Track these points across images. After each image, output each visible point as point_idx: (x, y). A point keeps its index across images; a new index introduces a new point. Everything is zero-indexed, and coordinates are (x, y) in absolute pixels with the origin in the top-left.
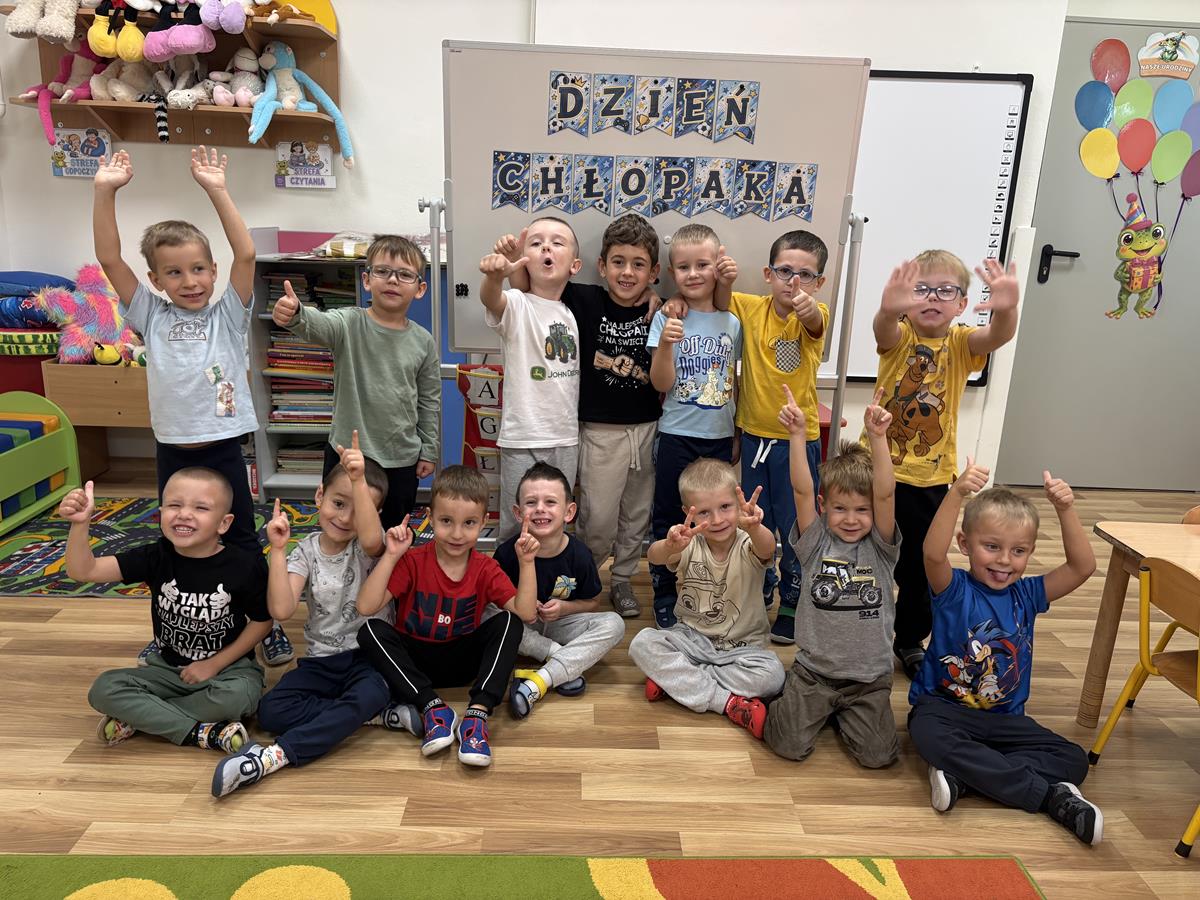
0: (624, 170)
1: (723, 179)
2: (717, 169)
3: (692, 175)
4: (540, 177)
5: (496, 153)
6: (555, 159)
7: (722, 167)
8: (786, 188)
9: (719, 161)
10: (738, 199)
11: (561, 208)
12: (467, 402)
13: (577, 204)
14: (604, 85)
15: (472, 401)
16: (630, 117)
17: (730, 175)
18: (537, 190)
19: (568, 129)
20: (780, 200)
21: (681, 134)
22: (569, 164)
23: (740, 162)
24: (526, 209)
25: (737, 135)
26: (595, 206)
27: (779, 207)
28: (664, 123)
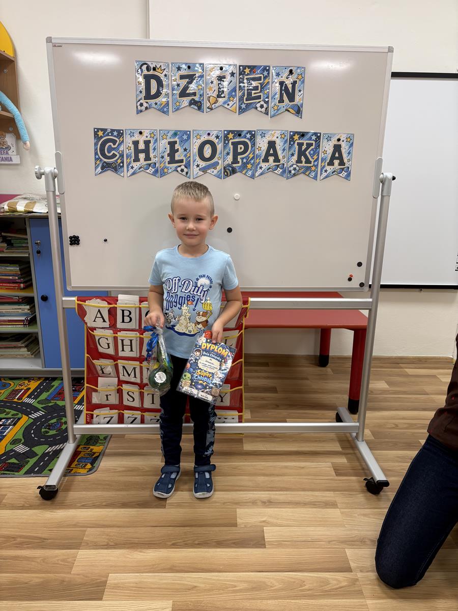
0: (199, 142)
1: (279, 146)
2: (274, 139)
3: (254, 145)
4: (132, 148)
5: (96, 130)
6: (143, 134)
7: (277, 137)
8: (329, 154)
9: (275, 132)
10: (292, 163)
11: (150, 173)
12: (85, 326)
13: (163, 169)
14: (180, 72)
15: (89, 325)
16: (202, 98)
17: (284, 144)
18: (130, 159)
19: (152, 109)
20: (325, 163)
21: (244, 112)
22: (155, 138)
23: (292, 133)
24: (122, 175)
25: (289, 111)
26: (177, 171)
27: (325, 169)
28: (229, 103)
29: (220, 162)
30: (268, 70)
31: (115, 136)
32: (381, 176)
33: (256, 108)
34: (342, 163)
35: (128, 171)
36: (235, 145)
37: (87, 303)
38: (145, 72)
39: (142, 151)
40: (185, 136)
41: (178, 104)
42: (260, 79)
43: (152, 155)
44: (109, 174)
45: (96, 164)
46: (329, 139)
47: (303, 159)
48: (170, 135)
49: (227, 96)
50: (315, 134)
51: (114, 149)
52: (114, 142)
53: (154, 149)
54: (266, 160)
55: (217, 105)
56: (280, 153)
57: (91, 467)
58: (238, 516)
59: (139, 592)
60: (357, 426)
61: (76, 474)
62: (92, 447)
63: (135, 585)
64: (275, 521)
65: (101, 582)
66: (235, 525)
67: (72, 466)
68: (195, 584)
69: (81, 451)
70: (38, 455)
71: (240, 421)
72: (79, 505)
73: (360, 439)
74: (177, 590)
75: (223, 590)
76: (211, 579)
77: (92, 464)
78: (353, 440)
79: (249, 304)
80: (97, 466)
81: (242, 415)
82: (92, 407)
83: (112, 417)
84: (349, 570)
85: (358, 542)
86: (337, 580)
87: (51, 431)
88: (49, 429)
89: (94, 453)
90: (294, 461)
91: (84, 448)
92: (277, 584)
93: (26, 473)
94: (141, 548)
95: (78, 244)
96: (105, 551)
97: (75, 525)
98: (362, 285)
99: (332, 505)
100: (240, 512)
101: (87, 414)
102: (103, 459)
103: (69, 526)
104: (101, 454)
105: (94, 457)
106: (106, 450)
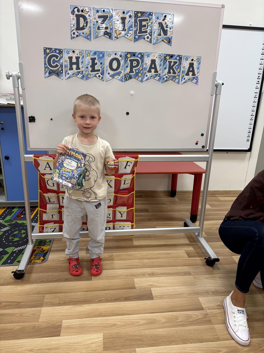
0: (110, 59)
1: (157, 63)
2: (155, 58)
3: (143, 61)
4: (68, 61)
5: (45, 49)
6: (75, 52)
7: (157, 57)
8: (186, 69)
9: (155, 54)
10: (165, 74)
11: (80, 77)
12: (39, 172)
13: (87, 75)
14: (98, 14)
15: (41, 172)
16: (112, 31)
17: (161, 62)
18: (67, 68)
19: (81, 36)
20: (184, 74)
21: (137, 41)
22: (83, 55)
23: (165, 55)
24: (62, 78)
25: (164, 41)
26: (96, 77)
27: (184, 78)
28: (128, 35)
29: (122, 71)
30: (152, 15)
31: (57, 53)
32: (216, 82)
33: (144, 39)
34: (194, 74)
35: (66, 76)
36: (131, 61)
37: (40, 158)
38: (76, 13)
39: (74, 63)
40: (101, 55)
41: (97, 34)
42: (146, 20)
43: (80, 66)
44: (54, 77)
45: (45, 70)
46: (187, 59)
47: (171, 71)
48: (92, 53)
49: (127, 30)
50: (179, 56)
51: (57, 61)
52: (57, 57)
53: (82, 62)
54: (150, 71)
55: (121, 35)
56: (158, 67)
57: (43, 258)
58: (135, 283)
59: (82, 330)
60: (198, 229)
61: (34, 263)
62: (42, 247)
63: (78, 326)
64: (157, 284)
65: (58, 326)
66: (134, 288)
67: (31, 259)
68: (115, 323)
69: (36, 250)
70: (9, 253)
71: (132, 228)
72: (39, 281)
73: (200, 236)
74: (105, 327)
75: (132, 325)
76: (124, 319)
77: (44, 257)
78: (196, 237)
79: (139, 159)
80: (47, 258)
81: (133, 225)
82: (43, 223)
83: (55, 228)
84: (202, 309)
85: (205, 294)
86: (196, 315)
87: (15, 239)
88: (14, 237)
89: (44, 250)
90: (164, 250)
91: (38, 247)
92: (162, 319)
93: (3, 264)
94: (80, 304)
95: (34, 121)
96: (59, 307)
97: (37, 293)
98: (203, 147)
99: (188, 274)
100: (136, 280)
101: (40, 227)
102: (50, 254)
103: (34, 294)
104: (49, 251)
105: (44, 252)
106: (52, 249)
